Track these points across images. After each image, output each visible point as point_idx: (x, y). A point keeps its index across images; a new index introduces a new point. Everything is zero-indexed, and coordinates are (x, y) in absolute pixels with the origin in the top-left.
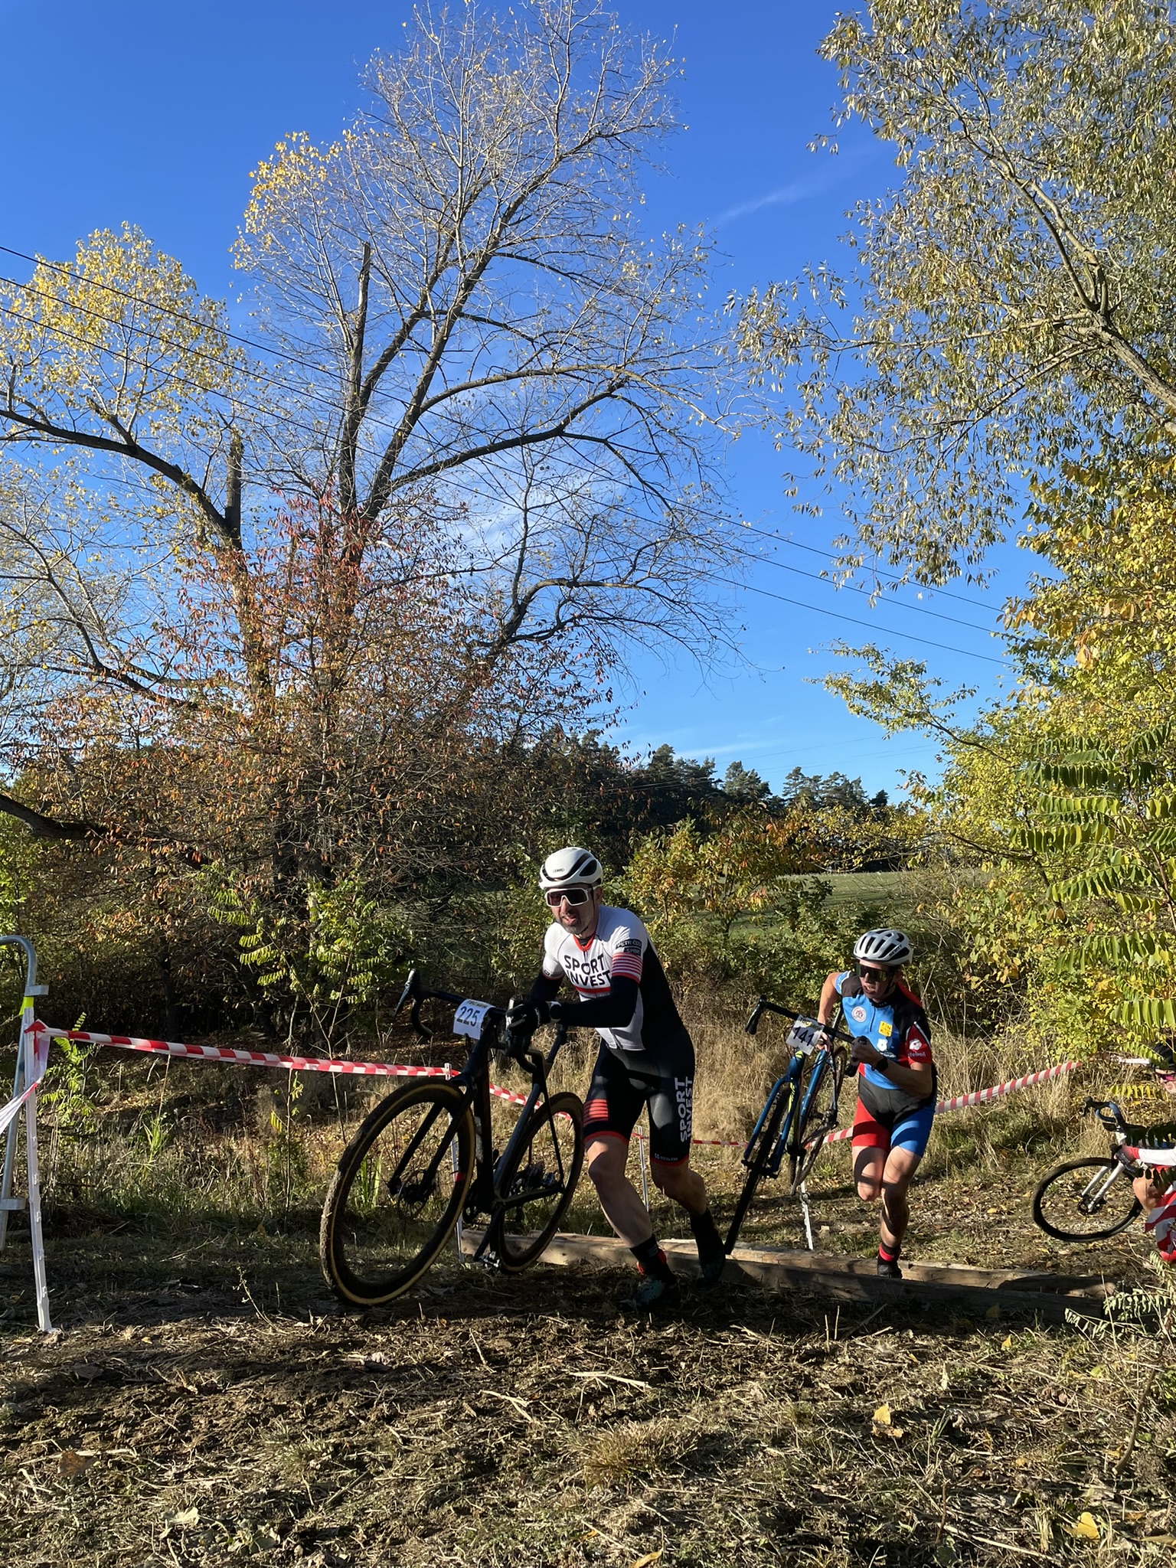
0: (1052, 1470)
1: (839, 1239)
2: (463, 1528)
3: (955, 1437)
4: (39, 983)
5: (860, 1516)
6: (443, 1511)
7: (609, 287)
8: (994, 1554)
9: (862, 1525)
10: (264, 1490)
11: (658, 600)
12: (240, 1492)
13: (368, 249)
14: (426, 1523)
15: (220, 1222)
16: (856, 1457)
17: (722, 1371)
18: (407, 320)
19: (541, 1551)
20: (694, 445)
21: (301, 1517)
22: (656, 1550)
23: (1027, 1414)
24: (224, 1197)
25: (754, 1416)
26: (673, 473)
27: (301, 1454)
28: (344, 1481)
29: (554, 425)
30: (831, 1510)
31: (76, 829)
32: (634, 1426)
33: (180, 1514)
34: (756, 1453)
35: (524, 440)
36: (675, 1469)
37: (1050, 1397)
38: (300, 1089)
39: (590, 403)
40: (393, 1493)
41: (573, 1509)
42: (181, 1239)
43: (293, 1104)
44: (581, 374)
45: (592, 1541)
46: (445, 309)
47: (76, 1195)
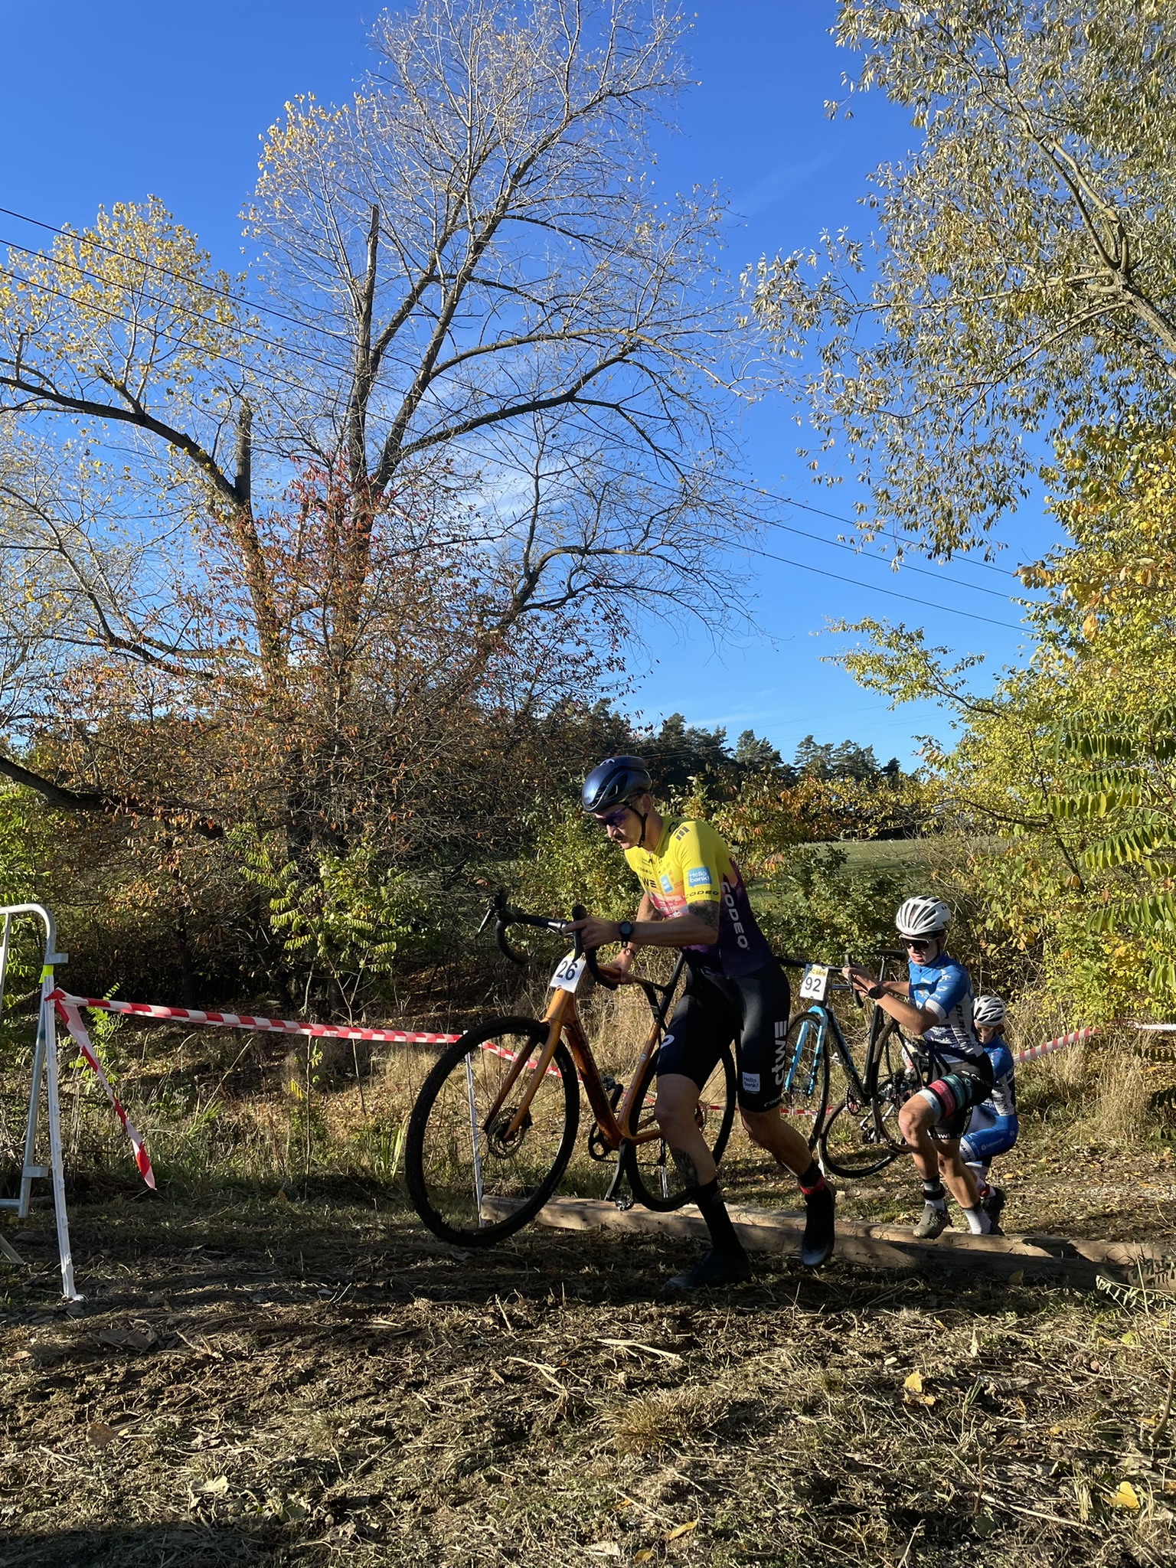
0: (1088, 1438)
1: (855, 1204)
2: (494, 1497)
3: (988, 1405)
4: (59, 949)
5: (896, 1485)
6: (474, 1479)
7: (622, 249)
8: (1034, 1525)
9: (898, 1494)
10: (293, 1458)
11: (670, 568)
12: (269, 1460)
13: (376, 212)
14: (457, 1491)
15: (242, 1188)
16: (889, 1425)
17: (748, 1338)
18: (416, 285)
19: (575, 1521)
20: (706, 410)
21: (331, 1485)
22: (691, 1520)
23: (1058, 1381)
24: (245, 1165)
25: (784, 1383)
26: (685, 438)
27: (329, 1422)
28: (373, 1448)
29: (563, 392)
30: (866, 1479)
31: (91, 799)
32: (664, 1393)
33: (210, 1482)
34: (788, 1421)
35: (535, 406)
36: (707, 1438)
37: (1081, 1364)
38: (319, 1056)
39: (602, 367)
40: (423, 1461)
41: (605, 1478)
42: (204, 1206)
43: (313, 1072)
44: (593, 339)
45: (625, 1510)
46: (454, 272)
47: (97, 1161)
